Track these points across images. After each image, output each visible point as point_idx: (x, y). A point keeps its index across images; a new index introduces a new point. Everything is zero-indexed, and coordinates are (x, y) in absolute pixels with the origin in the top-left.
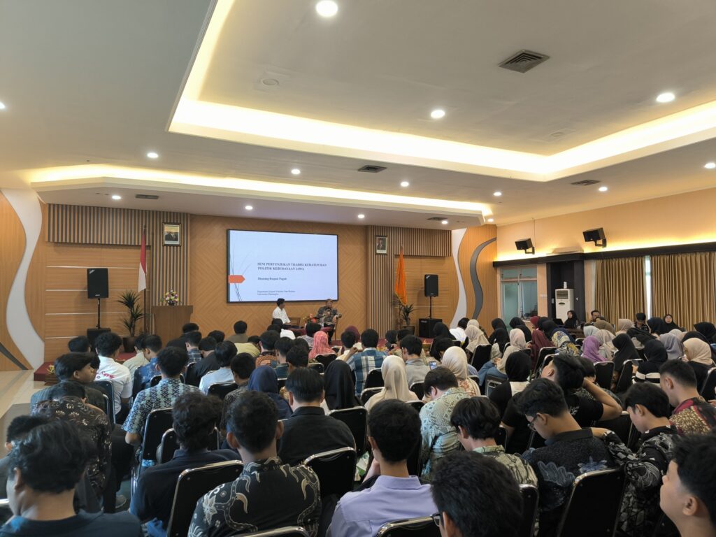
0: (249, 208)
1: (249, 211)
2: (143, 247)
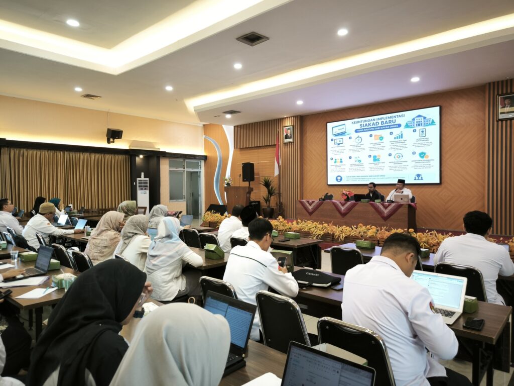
1: (300, 106)
2: (277, 146)
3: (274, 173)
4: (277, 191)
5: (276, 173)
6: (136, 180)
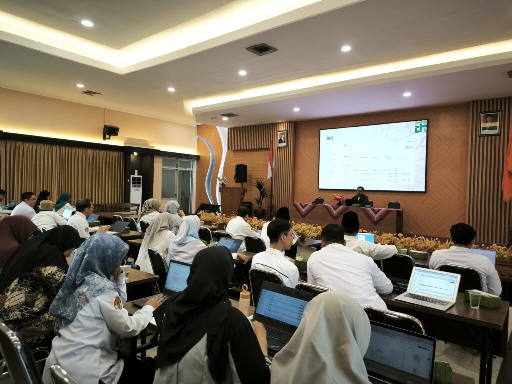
0: (297, 110)
1: (297, 113)
2: (271, 149)
3: (267, 175)
4: (269, 194)
5: (270, 176)
6: (130, 177)
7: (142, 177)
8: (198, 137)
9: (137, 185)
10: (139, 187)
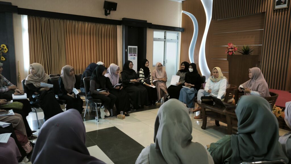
6: (128, 47)
7: (136, 47)
8: (182, 11)
9: (133, 54)
10: (134, 55)
